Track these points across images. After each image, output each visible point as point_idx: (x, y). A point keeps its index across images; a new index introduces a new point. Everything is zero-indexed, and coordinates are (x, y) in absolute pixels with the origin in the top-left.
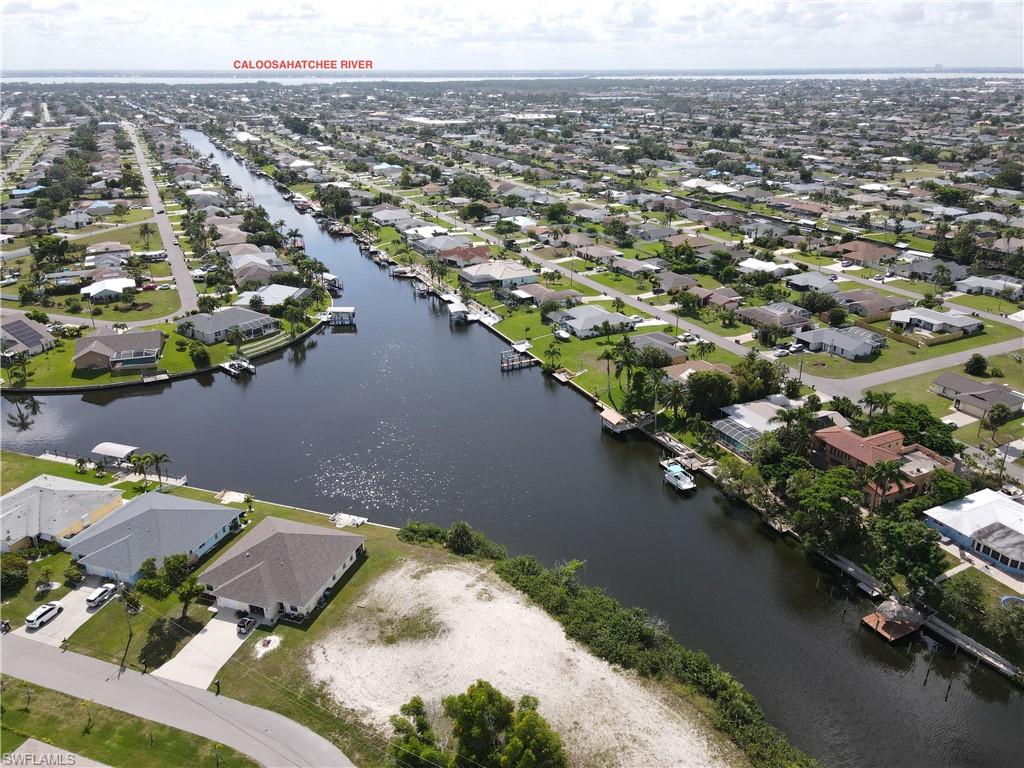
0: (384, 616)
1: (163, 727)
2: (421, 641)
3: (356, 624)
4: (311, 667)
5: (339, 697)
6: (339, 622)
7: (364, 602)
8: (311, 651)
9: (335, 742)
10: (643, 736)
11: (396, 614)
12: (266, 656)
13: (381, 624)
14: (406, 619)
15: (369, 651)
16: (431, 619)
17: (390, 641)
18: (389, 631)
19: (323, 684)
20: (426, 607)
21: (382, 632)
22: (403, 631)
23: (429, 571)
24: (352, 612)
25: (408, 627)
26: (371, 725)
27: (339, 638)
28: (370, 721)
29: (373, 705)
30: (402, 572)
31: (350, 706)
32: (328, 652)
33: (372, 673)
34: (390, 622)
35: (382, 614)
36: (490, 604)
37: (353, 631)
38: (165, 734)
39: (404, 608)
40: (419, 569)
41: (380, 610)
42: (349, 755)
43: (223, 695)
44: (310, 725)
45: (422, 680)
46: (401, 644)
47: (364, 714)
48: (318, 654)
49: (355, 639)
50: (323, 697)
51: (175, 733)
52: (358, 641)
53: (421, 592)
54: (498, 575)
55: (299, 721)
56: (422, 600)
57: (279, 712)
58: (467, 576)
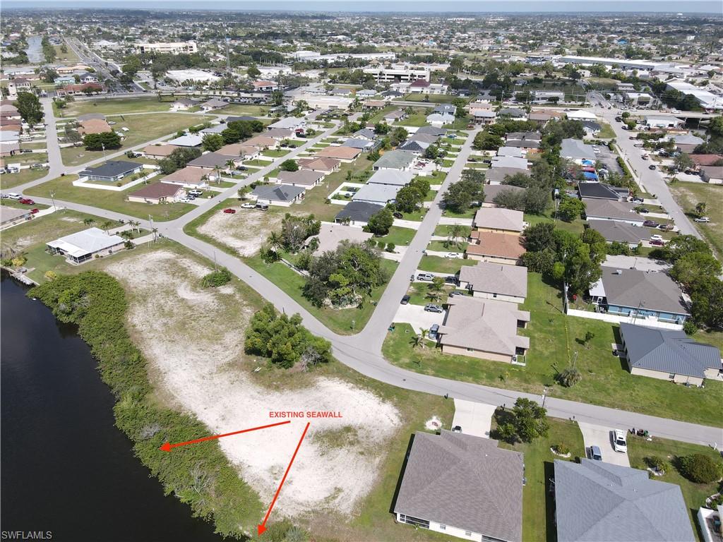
0: (356, 448)
1: (462, 380)
2: (325, 429)
3: (377, 441)
4: (396, 411)
5: (371, 395)
6: (391, 443)
7: (377, 460)
8: (401, 421)
9: (365, 377)
10: (198, 379)
11: (349, 451)
12: (431, 418)
13: (358, 442)
14: (340, 445)
15: (360, 421)
16: (321, 446)
17: (348, 429)
18: (351, 437)
19: (383, 401)
20: (325, 457)
21: (356, 435)
22: (340, 436)
23: (327, 500)
24: (383, 451)
25: (337, 440)
26: (347, 382)
27: (385, 430)
28: (348, 384)
29: (350, 392)
30: (354, 496)
31: (362, 391)
32: (389, 421)
33: (355, 407)
34: (352, 444)
35: (360, 450)
36: (272, 463)
37: (377, 436)
38: (457, 378)
39: (343, 455)
40: (337, 501)
41: (362, 453)
42: (355, 371)
43: (441, 397)
44: (382, 383)
45: (322, 404)
46: (339, 427)
47: (353, 387)
48: (396, 420)
49: (373, 429)
50: (380, 396)
51: (453, 378)
52: (371, 428)
53: (332, 473)
54: (261, 500)
55: (389, 385)
56: (330, 464)
57: (403, 389)
58: (291, 495)
